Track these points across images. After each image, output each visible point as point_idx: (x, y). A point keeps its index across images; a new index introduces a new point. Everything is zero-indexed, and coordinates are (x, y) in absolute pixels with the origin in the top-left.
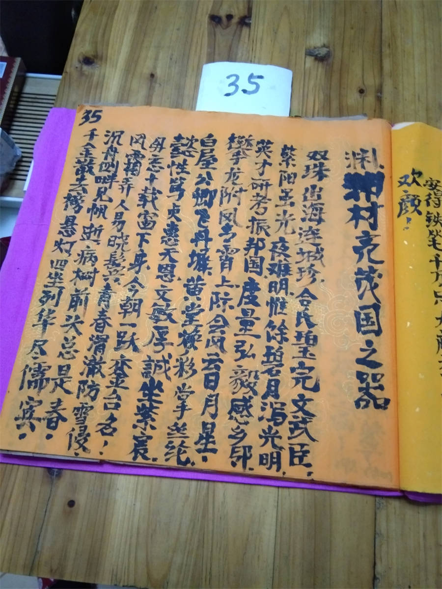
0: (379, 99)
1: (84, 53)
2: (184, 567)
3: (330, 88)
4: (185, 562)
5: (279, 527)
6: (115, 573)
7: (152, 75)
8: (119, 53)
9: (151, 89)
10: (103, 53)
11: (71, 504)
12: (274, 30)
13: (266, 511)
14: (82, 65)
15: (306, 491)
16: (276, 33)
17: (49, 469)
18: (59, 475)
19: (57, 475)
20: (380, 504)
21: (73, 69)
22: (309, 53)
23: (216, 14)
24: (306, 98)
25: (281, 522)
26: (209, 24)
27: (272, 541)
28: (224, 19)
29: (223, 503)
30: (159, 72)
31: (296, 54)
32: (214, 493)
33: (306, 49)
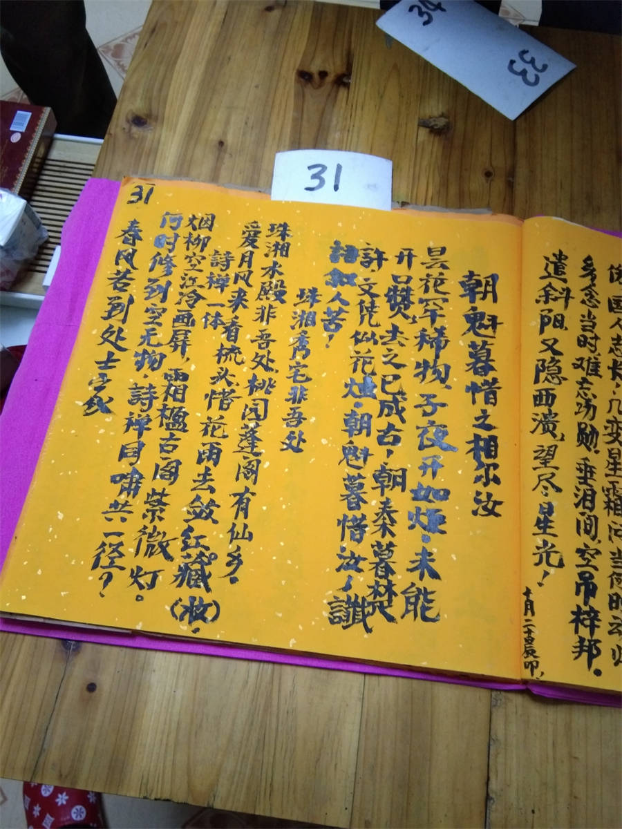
0: (510, 185)
1: (134, 111)
2: (237, 775)
3: (448, 168)
4: (238, 769)
5: (364, 726)
6: (145, 781)
7: (221, 143)
8: (179, 113)
9: (219, 159)
10: (158, 112)
11: (91, 687)
12: (379, 93)
13: (347, 705)
14: (131, 125)
15: (400, 680)
16: (382, 97)
17: (65, 641)
18: (77, 650)
19: (74, 650)
20: (497, 701)
21: (119, 130)
22: (423, 124)
23: (306, 69)
24: (416, 180)
25: (367, 721)
26: (297, 81)
27: (355, 745)
28: (316, 77)
29: (293, 692)
30: (230, 140)
31: (406, 124)
32: (280, 679)
33: (419, 118)
